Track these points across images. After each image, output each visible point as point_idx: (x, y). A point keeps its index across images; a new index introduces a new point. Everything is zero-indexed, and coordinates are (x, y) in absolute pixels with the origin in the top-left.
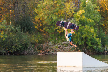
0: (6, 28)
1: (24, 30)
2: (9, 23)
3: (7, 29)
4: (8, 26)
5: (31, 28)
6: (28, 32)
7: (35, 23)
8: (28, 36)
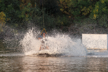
0: (31, 10)
1: (49, 13)
2: (33, 6)
3: (32, 12)
4: (33, 8)
5: (57, 10)
6: (53, 15)
7: (60, 5)
8: (54, 19)
